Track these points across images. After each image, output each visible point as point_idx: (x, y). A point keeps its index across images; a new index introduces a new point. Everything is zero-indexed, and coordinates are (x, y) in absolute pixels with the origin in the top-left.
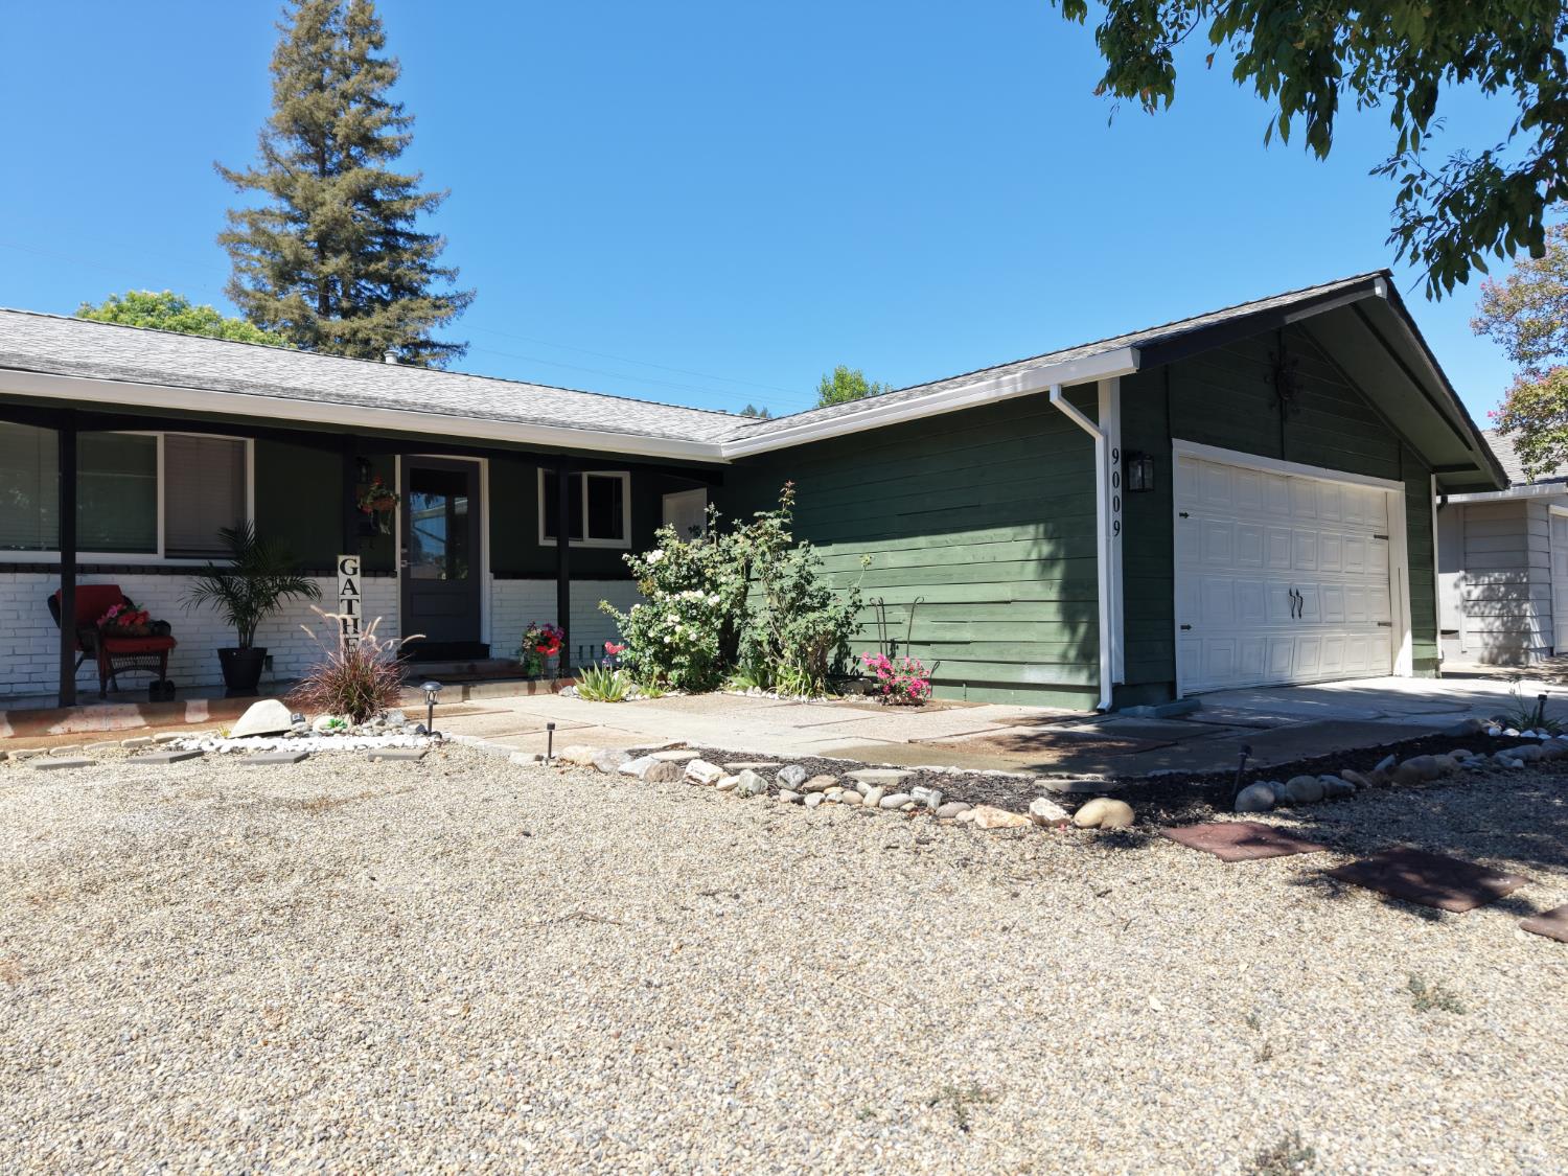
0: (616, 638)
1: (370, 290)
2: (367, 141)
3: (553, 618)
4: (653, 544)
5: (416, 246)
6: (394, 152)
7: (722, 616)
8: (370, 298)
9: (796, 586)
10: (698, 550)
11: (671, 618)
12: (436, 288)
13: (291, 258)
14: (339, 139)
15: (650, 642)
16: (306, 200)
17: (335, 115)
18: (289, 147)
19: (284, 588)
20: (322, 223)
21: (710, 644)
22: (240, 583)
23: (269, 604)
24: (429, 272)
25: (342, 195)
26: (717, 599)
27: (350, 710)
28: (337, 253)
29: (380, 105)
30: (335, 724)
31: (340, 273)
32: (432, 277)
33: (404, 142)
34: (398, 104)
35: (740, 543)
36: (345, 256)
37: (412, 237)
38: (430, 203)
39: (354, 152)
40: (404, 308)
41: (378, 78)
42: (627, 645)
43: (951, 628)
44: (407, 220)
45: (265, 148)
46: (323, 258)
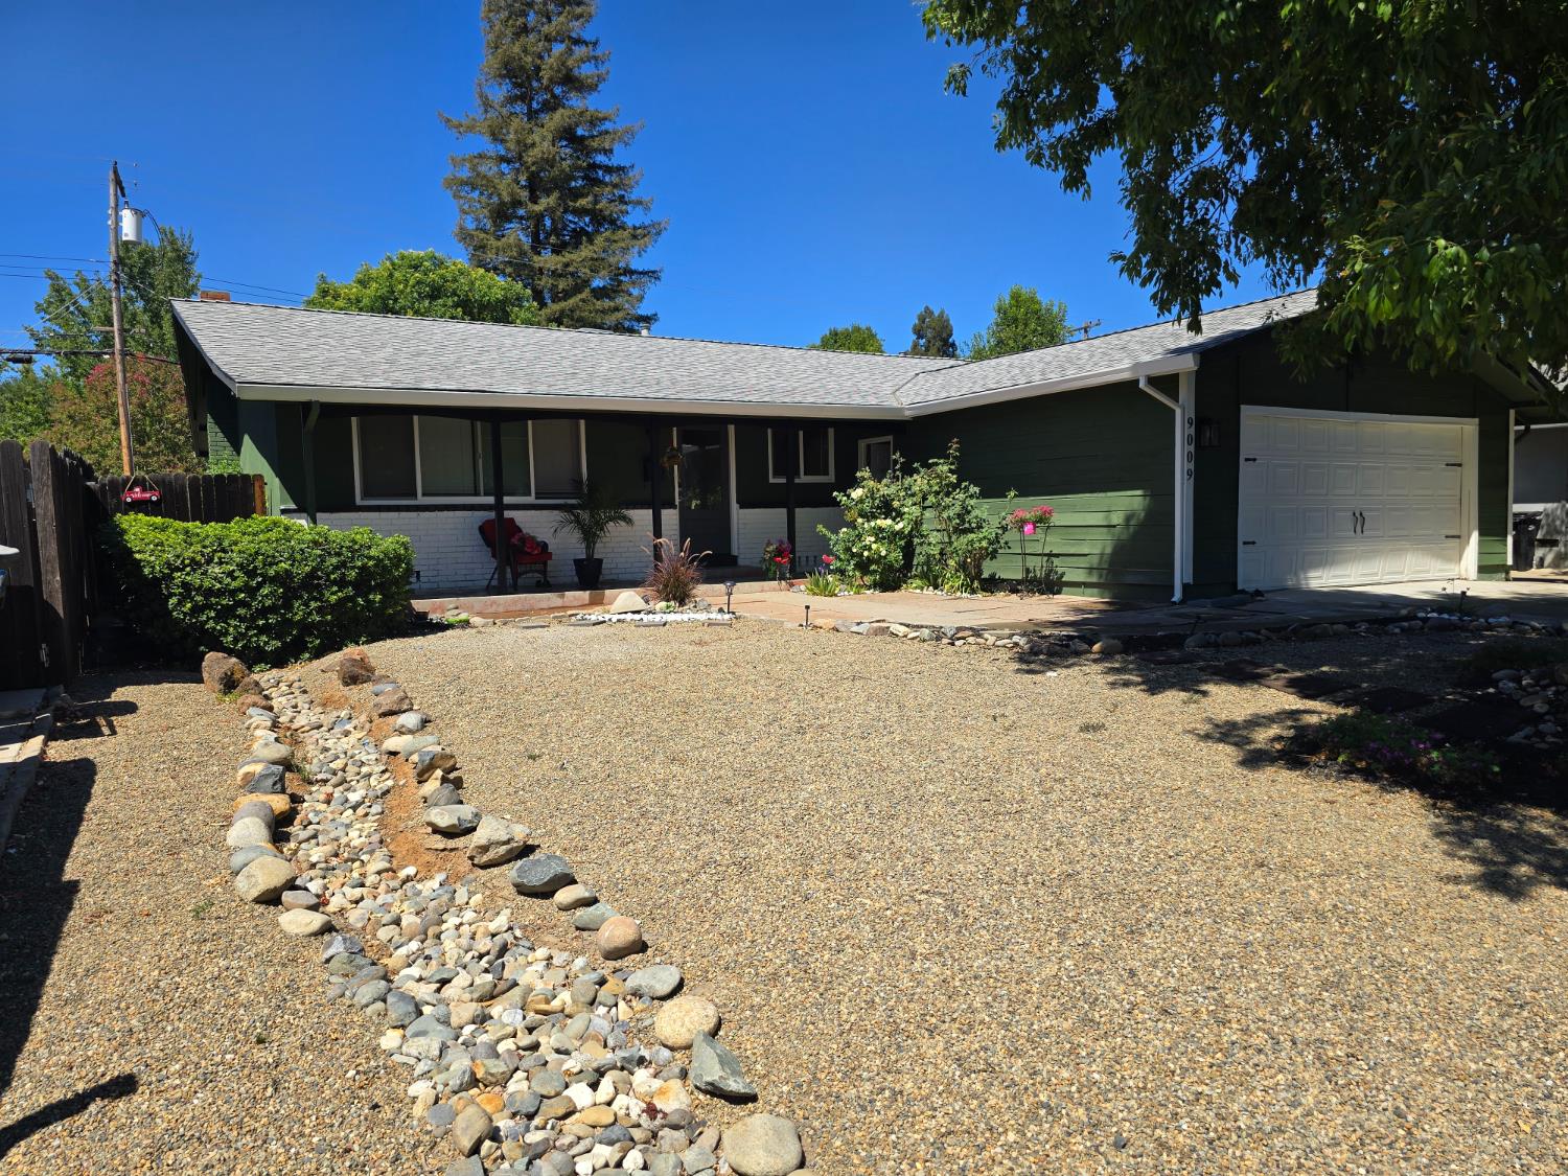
0: (830, 553)
1: (575, 223)
2: (570, 80)
3: (785, 536)
4: (854, 483)
5: (615, 179)
6: (593, 88)
7: (905, 537)
8: (574, 230)
9: (959, 516)
10: (886, 488)
11: (869, 538)
12: (633, 218)
13: (507, 199)
14: (545, 82)
15: (853, 555)
16: (518, 142)
17: (541, 57)
18: (499, 92)
19: (611, 519)
20: (533, 164)
21: (896, 556)
22: (585, 515)
23: (602, 529)
24: (626, 203)
25: (550, 137)
26: (901, 525)
27: (675, 599)
28: (548, 193)
29: (578, 42)
30: (668, 607)
31: (550, 210)
32: (629, 208)
33: (601, 79)
34: (593, 40)
35: (919, 482)
36: (556, 194)
37: (608, 170)
38: (626, 139)
39: (558, 90)
40: (607, 240)
41: (578, 17)
42: (838, 558)
43: (1073, 545)
44: (605, 154)
45: (481, 96)
46: (534, 200)
